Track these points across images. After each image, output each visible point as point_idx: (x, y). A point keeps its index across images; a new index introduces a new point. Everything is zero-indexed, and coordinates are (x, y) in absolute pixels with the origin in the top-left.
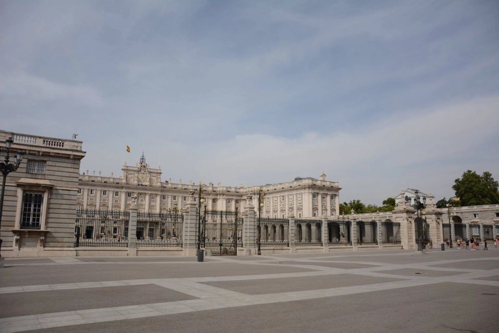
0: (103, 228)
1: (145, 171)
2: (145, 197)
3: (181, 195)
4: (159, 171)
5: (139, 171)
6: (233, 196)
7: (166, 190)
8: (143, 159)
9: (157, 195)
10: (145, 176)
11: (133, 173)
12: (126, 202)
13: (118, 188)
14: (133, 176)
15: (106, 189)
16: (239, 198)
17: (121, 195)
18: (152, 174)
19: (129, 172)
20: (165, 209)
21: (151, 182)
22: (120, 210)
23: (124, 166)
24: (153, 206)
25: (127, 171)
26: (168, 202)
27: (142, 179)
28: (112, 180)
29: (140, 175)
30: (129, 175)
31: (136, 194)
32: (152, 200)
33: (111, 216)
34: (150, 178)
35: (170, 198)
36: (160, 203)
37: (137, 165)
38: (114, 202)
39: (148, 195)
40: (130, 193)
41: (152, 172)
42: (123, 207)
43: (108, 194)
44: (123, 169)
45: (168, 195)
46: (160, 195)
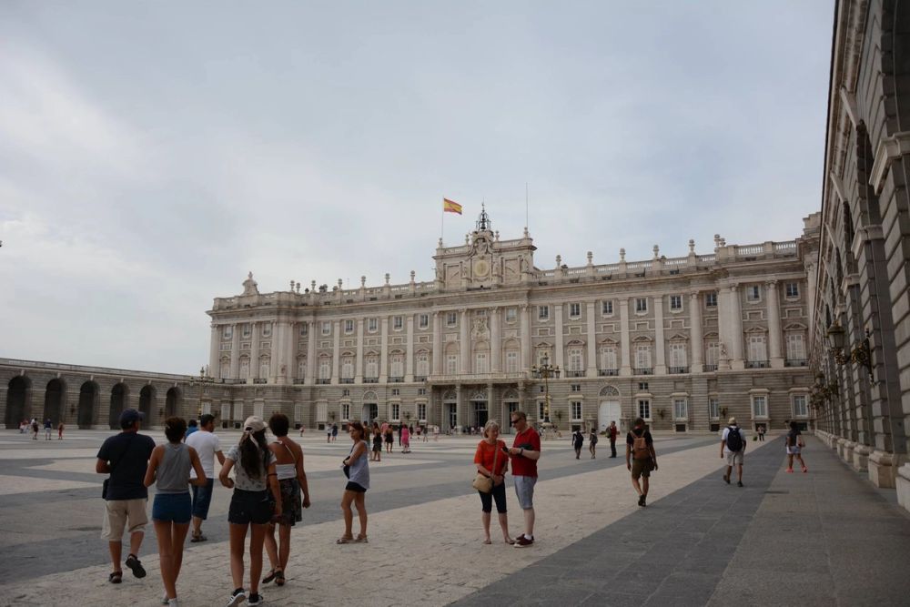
0: (396, 407)
1: (487, 252)
2: (489, 319)
3: (594, 298)
4: (525, 243)
5: (471, 254)
6: (764, 271)
7: (545, 292)
8: (484, 220)
9: (518, 308)
10: (487, 264)
11: (456, 261)
12: (442, 337)
13: (424, 306)
14: (458, 270)
15: (398, 313)
16: (790, 276)
17: (432, 322)
18: (506, 256)
19: (449, 262)
20: (545, 344)
21: (504, 276)
22: (431, 360)
23: (437, 250)
24: (512, 340)
25: (445, 261)
26: (554, 323)
27: (482, 273)
28: (411, 290)
29: (476, 265)
30: (451, 270)
31: (463, 314)
32: (509, 323)
33: (412, 377)
34: (502, 266)
35: (561, 312)
36: (532, 330)
37: (468, 240)
38: (419, 342)
39: (494, 311)
40: (454, 315)
41: (506, 250)
42: (436, 352)
43: (406, 324)
44: (435, 258)
45: (553, 305)
46: (531, 308)
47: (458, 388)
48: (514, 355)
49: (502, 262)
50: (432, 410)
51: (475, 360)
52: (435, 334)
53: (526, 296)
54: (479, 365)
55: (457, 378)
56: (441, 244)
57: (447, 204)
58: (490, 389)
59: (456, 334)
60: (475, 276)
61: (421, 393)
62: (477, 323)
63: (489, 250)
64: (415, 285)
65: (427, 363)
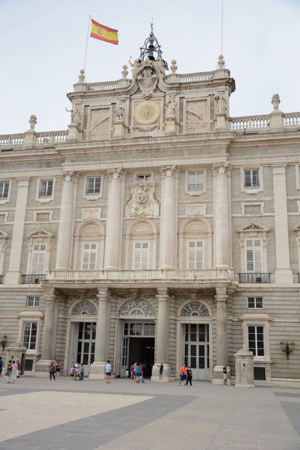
1: (157, 89)
2: (157, 186)
4: (222, 75)
8: (152, 48)
9: (210, 168)
10: (156, 106)
11: (106, 102)
12: (76, 212)
13: (49, 164)
14: (109, 114)
17: (60, 190)
18: (188, 94)
19: (94, 103)
20: (256, 227)
21: (183, 123)
22: (53, 250)
23: (75, 86)
24: (197, 219)
25: (87, 102)
26: (273, 195)
27: (147, 119)
28: (29, 141)
29: (139, 108)
30: (96, 114)
31: (115, 176)
32: (192, 193)
33: (18, 275)
34: (181, 109)
35: (283, 178)
36: (233, 205)
37: (125, 73)
38: (34, 221)
39: (169, 173)
40: (98, 180)
41: (188, 86)
42: (63, 236)
43: (15, 193)
44: (71, 96)
45: (270, 166)
46: (231, 170)
47: (103, 294)
48: (200, 244)
49: (181, 104)
50: (51, 332)
51: (131, 253)
52: (65, 207)
53: (225, 150)
54: (137, 259)
55: (102, 276)
56: (82, 78)
57: (96, 29)
58: (162, 297)
59: (100, 210)
60: (136, 123)
61: (31, 304)
62: (136, 192)
63: (162, 85)
64: (37, 135)
65: (46, 255)
